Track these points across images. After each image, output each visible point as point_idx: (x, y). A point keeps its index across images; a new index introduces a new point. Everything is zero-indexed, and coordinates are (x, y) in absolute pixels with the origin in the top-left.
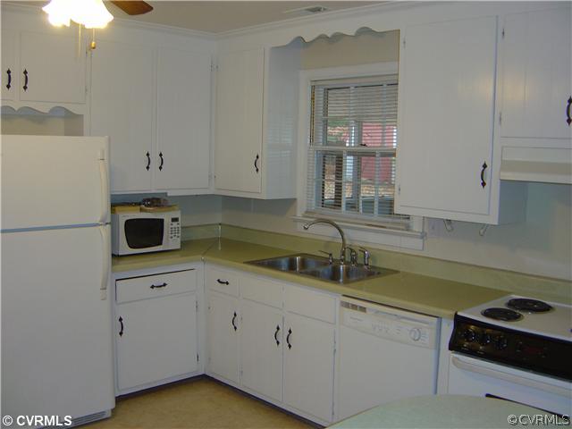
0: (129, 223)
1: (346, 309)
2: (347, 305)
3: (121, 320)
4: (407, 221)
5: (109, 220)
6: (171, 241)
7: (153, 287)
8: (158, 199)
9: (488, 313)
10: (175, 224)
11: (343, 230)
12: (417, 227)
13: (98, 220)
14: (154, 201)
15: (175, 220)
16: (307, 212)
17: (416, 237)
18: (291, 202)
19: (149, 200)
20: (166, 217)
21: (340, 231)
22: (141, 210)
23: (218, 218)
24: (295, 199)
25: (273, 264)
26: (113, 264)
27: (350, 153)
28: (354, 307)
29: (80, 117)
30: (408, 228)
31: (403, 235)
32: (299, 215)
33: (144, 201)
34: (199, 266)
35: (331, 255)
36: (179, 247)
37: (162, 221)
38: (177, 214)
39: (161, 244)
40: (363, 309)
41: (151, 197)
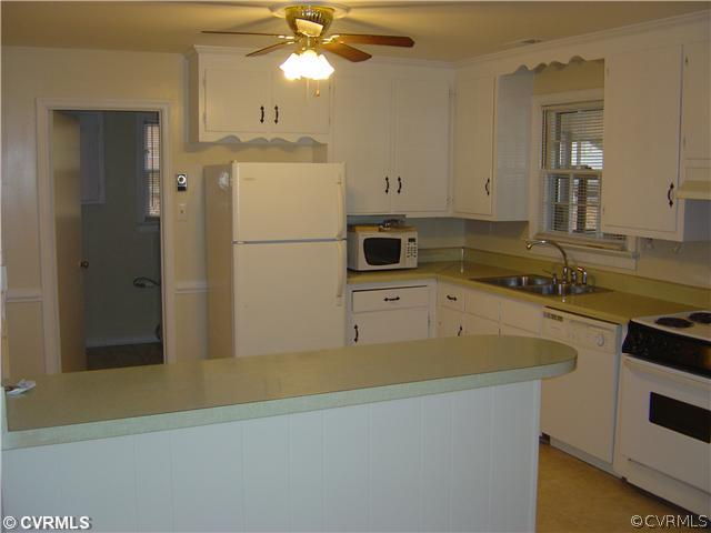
0: (367, 242)
1: (546, 319)
2: (547, 315)
3: (356, 327)
4: (622, 241)
5: (345, 236)
6: (408, 259)
7: (386, 300)
8: (396, 221)
9: (660, 322)
10: (412, 244)
11: (566, 251)
12: (631, 247)
13: (335, 236)
14: (394, 222)
15: (411, 240)
16: (538, 234)
17: (629, 257)
18: (525, 224)
19: (389, 221)
20: (404, 237)
21: (563, 252)
22: (380, 230)
23: (461, 241)
24: (527, 222)
25: (502, 283)
26: (348, 277)
27: (576, 177)
28: (554, 317)
29: (325, 145)
30: (624, 249)
31: (618, 255)
32: (531, 236)
33: (385, 222)
34: (432, 284)
35: (555, 275)
36: (415, 266)
37: (399, 240)
38: (414, 235)
39: (398, 262)
40: (560, 319)
41: (390, 218)
